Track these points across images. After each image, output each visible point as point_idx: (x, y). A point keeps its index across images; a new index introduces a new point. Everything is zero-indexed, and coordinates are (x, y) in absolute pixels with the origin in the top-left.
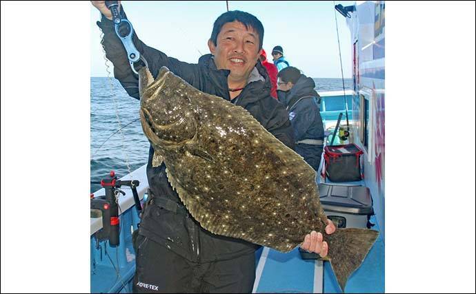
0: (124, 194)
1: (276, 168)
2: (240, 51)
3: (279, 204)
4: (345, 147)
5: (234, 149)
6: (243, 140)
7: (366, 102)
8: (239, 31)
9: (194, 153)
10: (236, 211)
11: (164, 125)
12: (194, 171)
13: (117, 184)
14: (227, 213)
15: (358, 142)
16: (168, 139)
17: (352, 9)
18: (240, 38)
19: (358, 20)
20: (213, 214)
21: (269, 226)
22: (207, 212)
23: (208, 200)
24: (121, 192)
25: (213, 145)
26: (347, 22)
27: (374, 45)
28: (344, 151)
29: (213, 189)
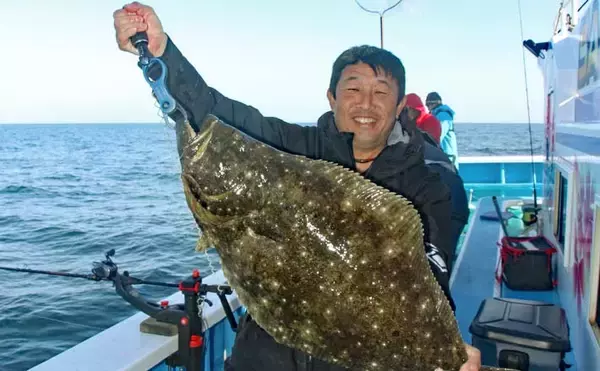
0: (211, 304)
1: (378, 244)
2: (366, 106)
3: (382, 311)
4: (532, 240)
5: (316, 216)
6: (328, 202)
7: (563, 181)
8: (366, 77)
9: (258, 232)
10: (318, 321)
11: (217, 194)
12: (259, 256)
13: (202, 290)
14: (308, 326)
15: (550, 236)
16: (224, 213)
17: (547, 46)
18: (367, 88)
19: (555, 61)
20: (288, 327)
21: (368, 348)
22: (280, 324)
23: (278, 303)
24: (207, 301)
25: (286, 213)
26: (539, 63)
27: (577, 101)
28: (529, 246)
29: (285, 284)
